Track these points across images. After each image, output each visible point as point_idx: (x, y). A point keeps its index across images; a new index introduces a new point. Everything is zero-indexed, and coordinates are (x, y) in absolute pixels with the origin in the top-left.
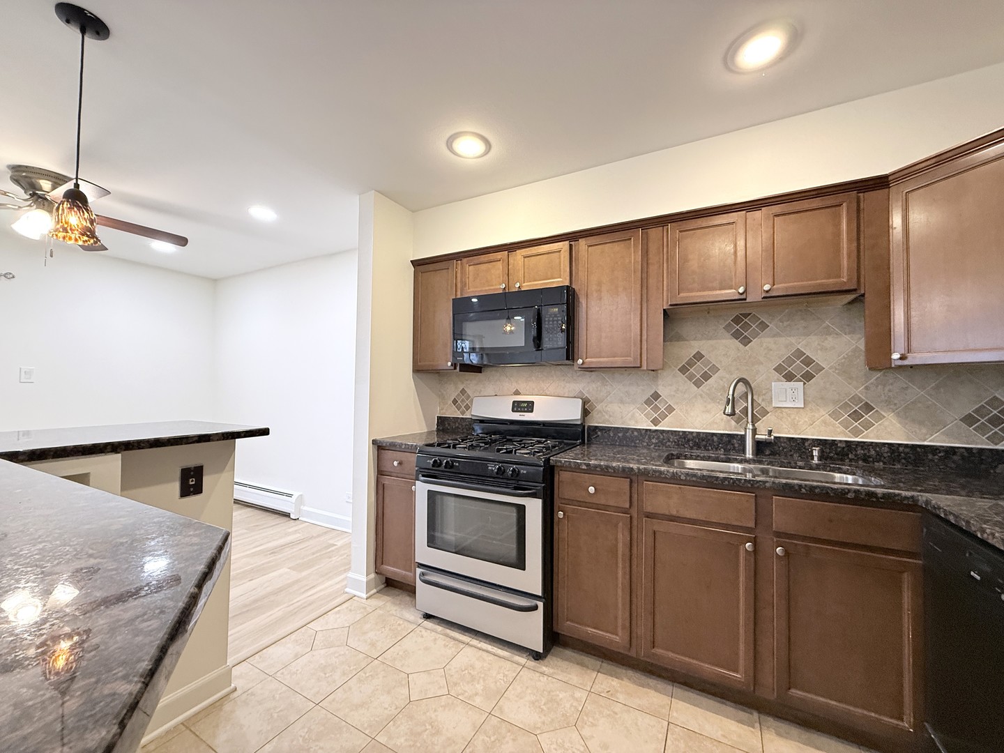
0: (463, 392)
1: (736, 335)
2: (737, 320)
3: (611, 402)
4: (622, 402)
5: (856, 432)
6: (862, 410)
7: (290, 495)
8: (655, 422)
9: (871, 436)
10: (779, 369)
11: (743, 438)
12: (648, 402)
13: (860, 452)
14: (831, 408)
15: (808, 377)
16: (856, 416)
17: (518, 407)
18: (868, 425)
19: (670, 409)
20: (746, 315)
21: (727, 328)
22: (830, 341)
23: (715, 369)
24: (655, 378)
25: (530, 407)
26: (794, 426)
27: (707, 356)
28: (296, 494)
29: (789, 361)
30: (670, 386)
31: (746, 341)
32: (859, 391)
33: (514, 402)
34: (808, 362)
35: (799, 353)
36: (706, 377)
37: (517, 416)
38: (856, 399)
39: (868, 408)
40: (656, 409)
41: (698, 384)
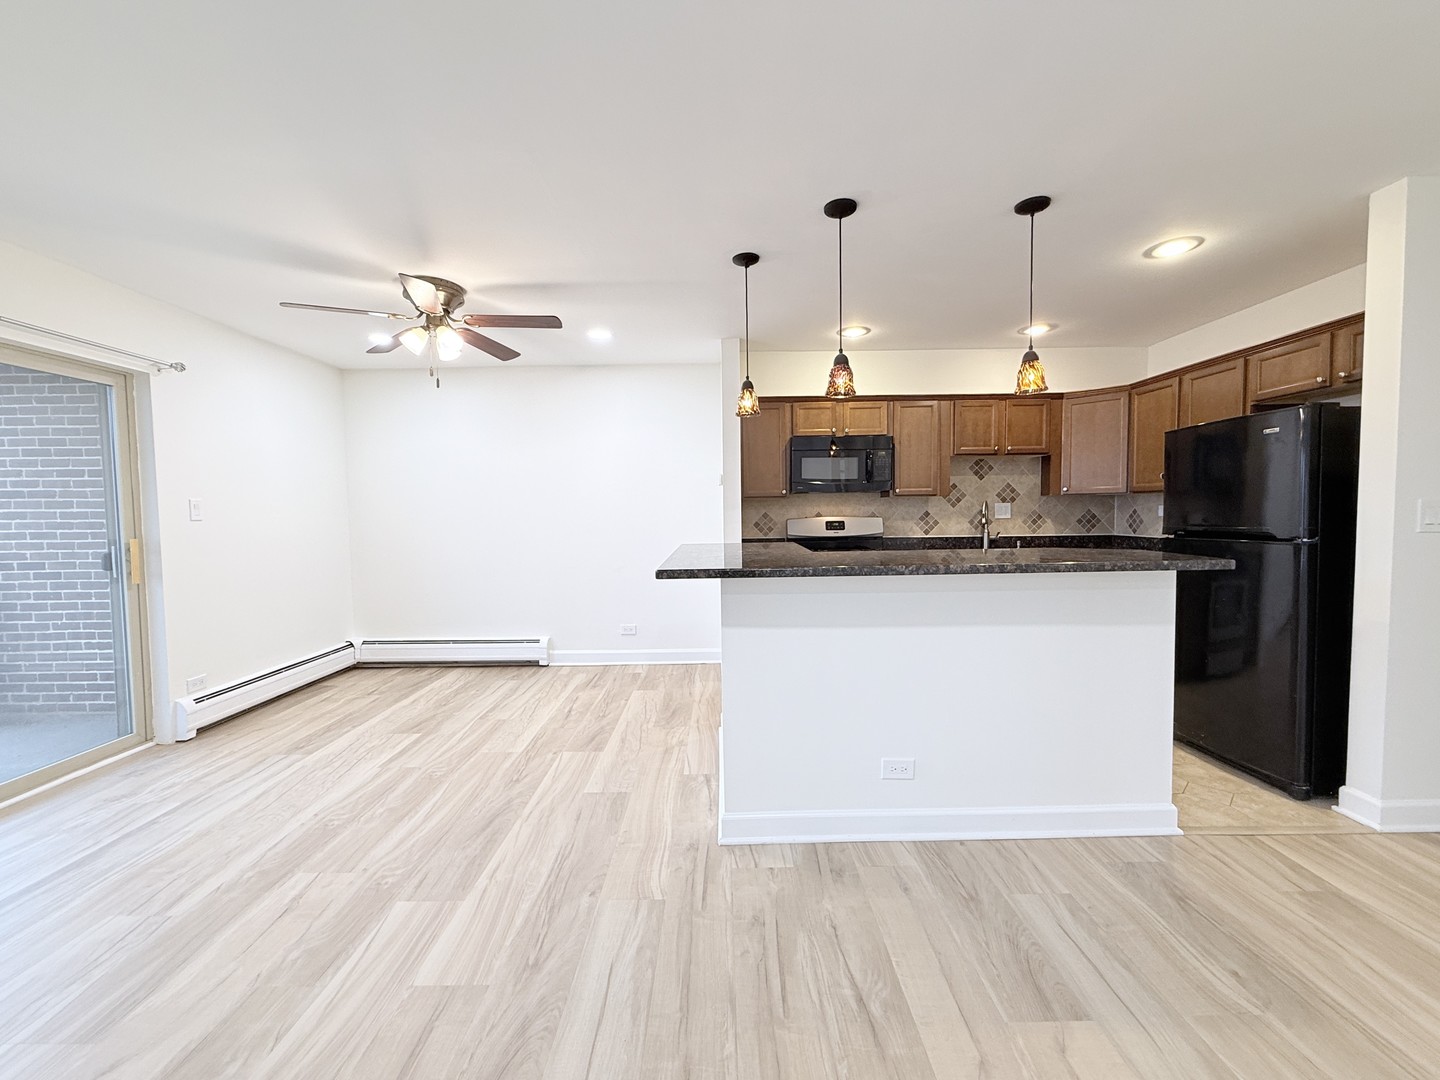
0: (765, 516)
1: (976, 473)
2: (977, 463)
3: (896, 520)
4: (903, 519)
5: (1034, 531)
6: (1036, 519)
7: (537, 641)
8: (926, 532)
9: (1040, 534)
10: (998, 495)
11: (982, 539)
12: (922, 519)
13: (1037, 542)
14: (1023, 518)
15: (1013, 500)
16: (1034, 522)
17: (831, 526)
18: (1039, 527)
19: (936, 523)
20: (981, 460)
21: (971, 468)
22: (1024, 479)
23: (964, 495)
24: (927, 502)
25: (841, 525)
26: (1006, 530)
27: (959, 486)
28: (544, 640)
29: (1004, 490)
30: (936, 506)
31: (981, 477)
32: (1035, 508)
33: (827, 523)
34: (1013, 491)
35: (1009, 485)
36: (958, 500)
37: (832, 533)
38: (1034, 512)
39: (1040, 517)
40: (927, 523)
41: (953, 505)
